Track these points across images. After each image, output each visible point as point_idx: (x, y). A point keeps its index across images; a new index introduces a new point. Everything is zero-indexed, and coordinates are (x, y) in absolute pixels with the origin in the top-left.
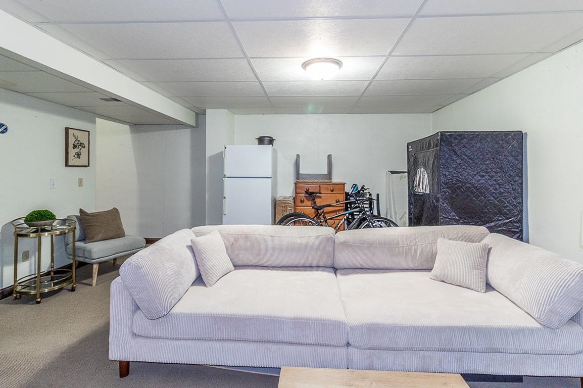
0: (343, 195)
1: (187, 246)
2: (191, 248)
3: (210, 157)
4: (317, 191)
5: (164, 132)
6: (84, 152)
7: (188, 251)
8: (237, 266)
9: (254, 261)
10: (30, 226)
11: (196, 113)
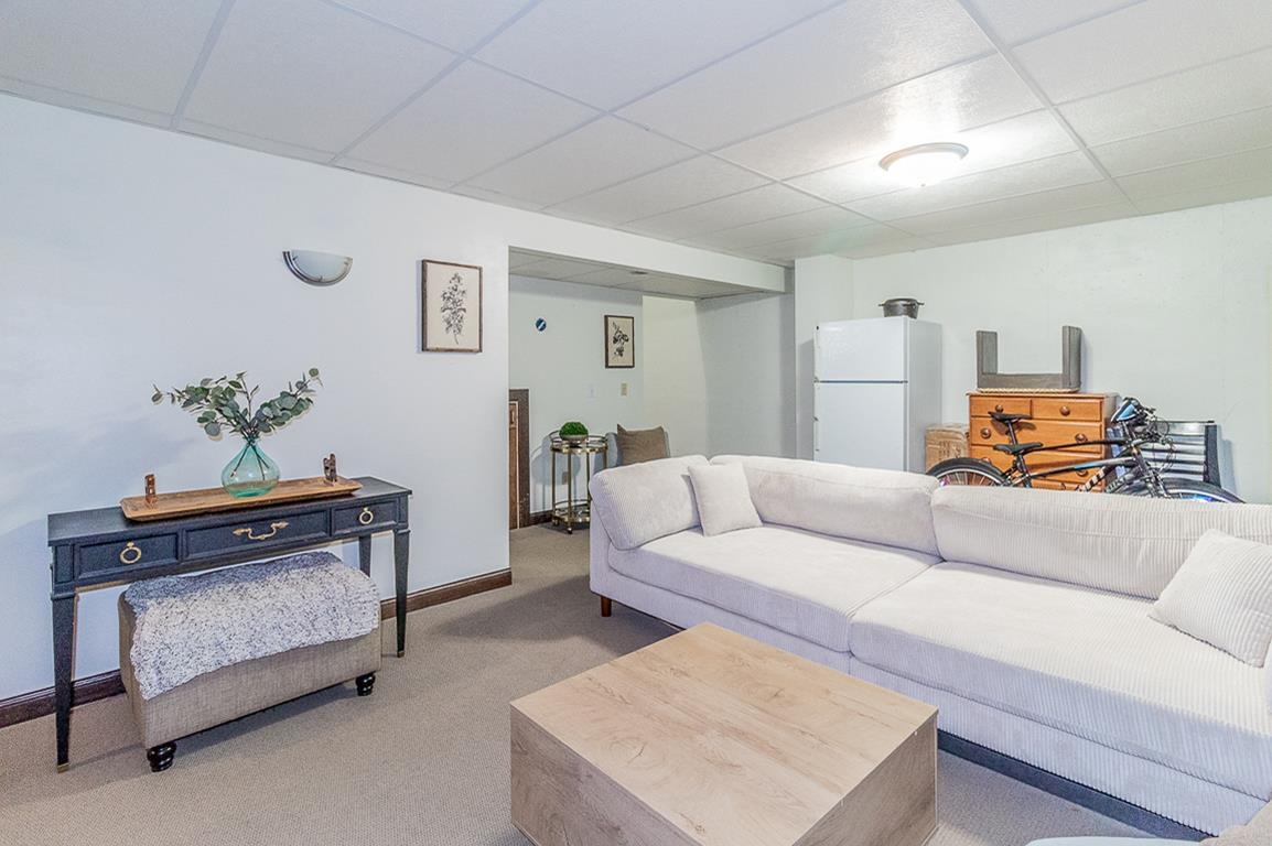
0: (1098, 425)
1: (683, 476)
2: (688, 479)
3: (803, 346)
4: (1025, 411)
5: (740, 306)
6: (627, 346)
7: (683, 482)
8: (765, 522)
9: (791, 519)
10: (564, 439)
11: (785, 267)
